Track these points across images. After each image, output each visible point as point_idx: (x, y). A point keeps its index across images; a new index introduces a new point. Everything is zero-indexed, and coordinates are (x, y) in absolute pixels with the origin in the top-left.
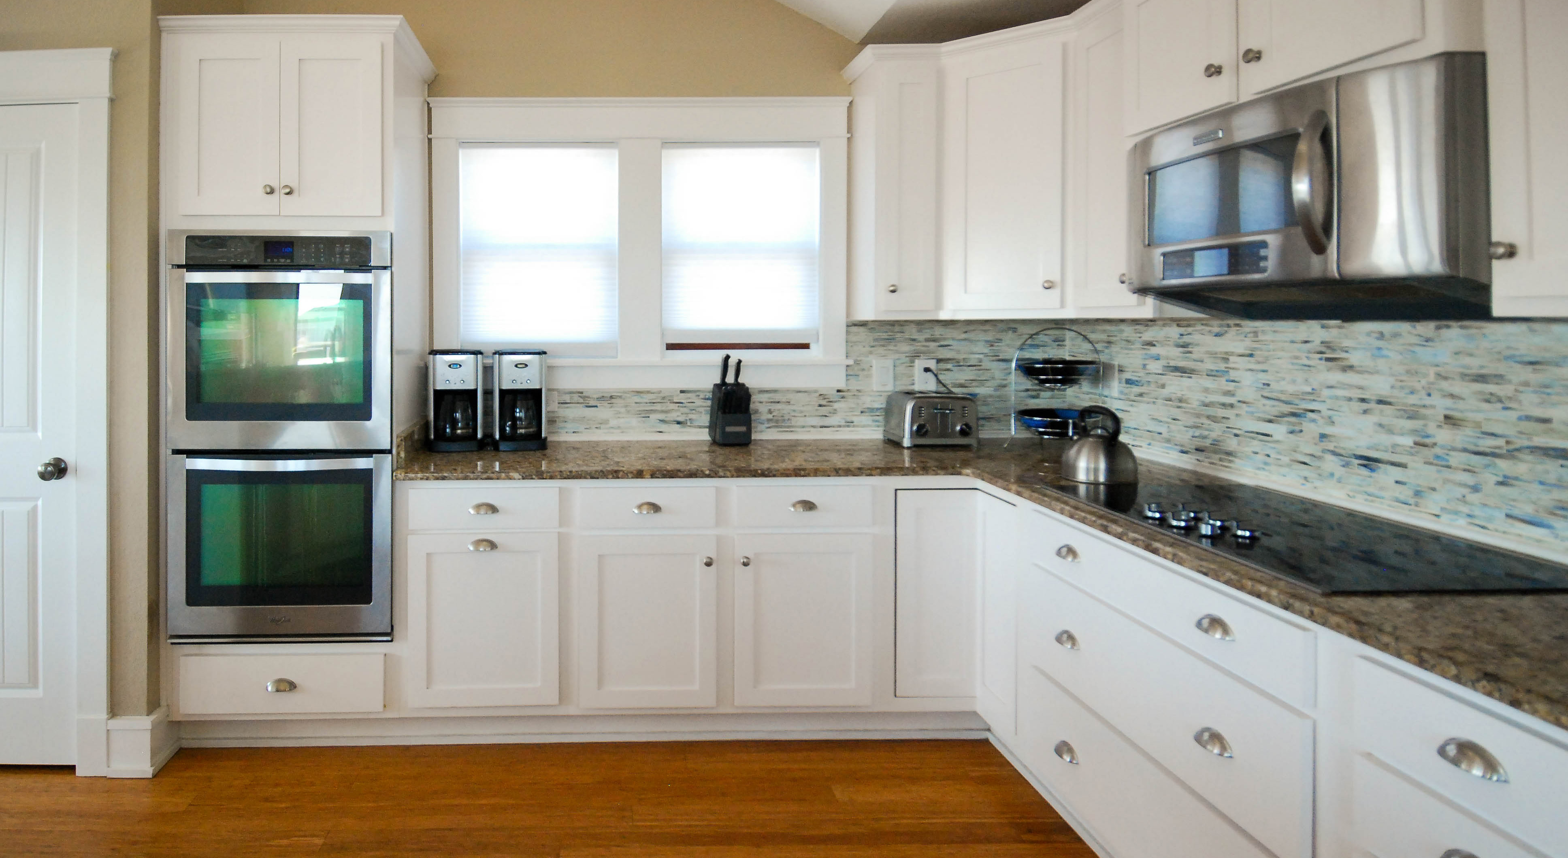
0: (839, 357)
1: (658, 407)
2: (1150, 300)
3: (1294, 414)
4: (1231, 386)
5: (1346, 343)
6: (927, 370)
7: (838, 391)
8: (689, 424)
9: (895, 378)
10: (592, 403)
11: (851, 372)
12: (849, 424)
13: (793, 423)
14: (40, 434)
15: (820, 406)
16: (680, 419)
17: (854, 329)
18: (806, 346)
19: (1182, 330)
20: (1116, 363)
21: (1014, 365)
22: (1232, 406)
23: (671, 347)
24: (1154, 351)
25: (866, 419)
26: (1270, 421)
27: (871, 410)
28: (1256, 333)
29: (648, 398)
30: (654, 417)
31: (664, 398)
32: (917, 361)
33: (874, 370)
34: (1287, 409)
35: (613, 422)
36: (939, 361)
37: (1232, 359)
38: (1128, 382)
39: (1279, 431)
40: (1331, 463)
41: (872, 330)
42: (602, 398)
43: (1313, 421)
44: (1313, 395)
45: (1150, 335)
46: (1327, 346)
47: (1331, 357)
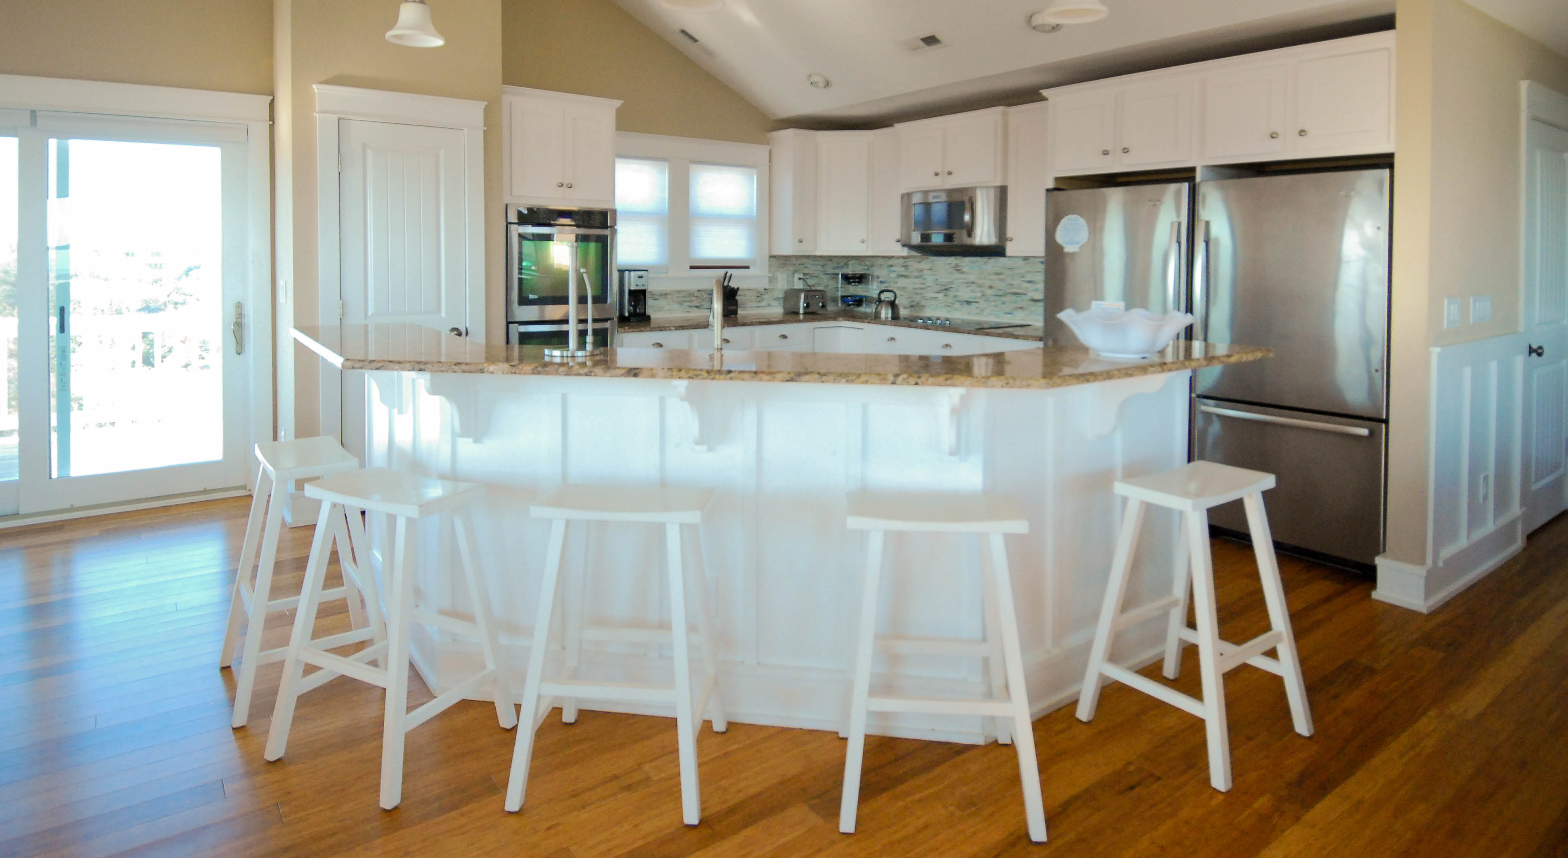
0: (765, 272)
1: (687, 299)
2: (906, 249)
3: (946, 289)
4: (924, 281)
5: (962, 264)
6: (800, 279)
7: (765, 289)
8: (701, 307)
9: (788, 283)
10: (656, 297)
11: (772, 280)
12: (769, 305)
13: (746, 306)
14: (443, 314)
15: (758, 297)
16: (698, 305)
17: (772, 259)
18: (748, 267)
19: (905, 260)
20: (875, 274)
21: (840, 276)
22: (924, 288)
23: (692, 268)
24: (893, 269)
25: (775, 303)
26: (938, 292)
27: (778, 298)
28: (933, 261)
29: (684, 294)
30: (685, 304)
31: (691, 294)
32: (796, 275)
33: (779, 279)
34: (944, 288)
35: (667, 308)
36: (804, 274)
37: (924, 271)
38: (881, 282)
39: (940, 296)
40: (957, 305)
41: (778, 259)
42: (661, 295)
43: (952, 291)
44: (951, 283)
45: (891, 262)
46: (957, 266)
47: (958, 269)
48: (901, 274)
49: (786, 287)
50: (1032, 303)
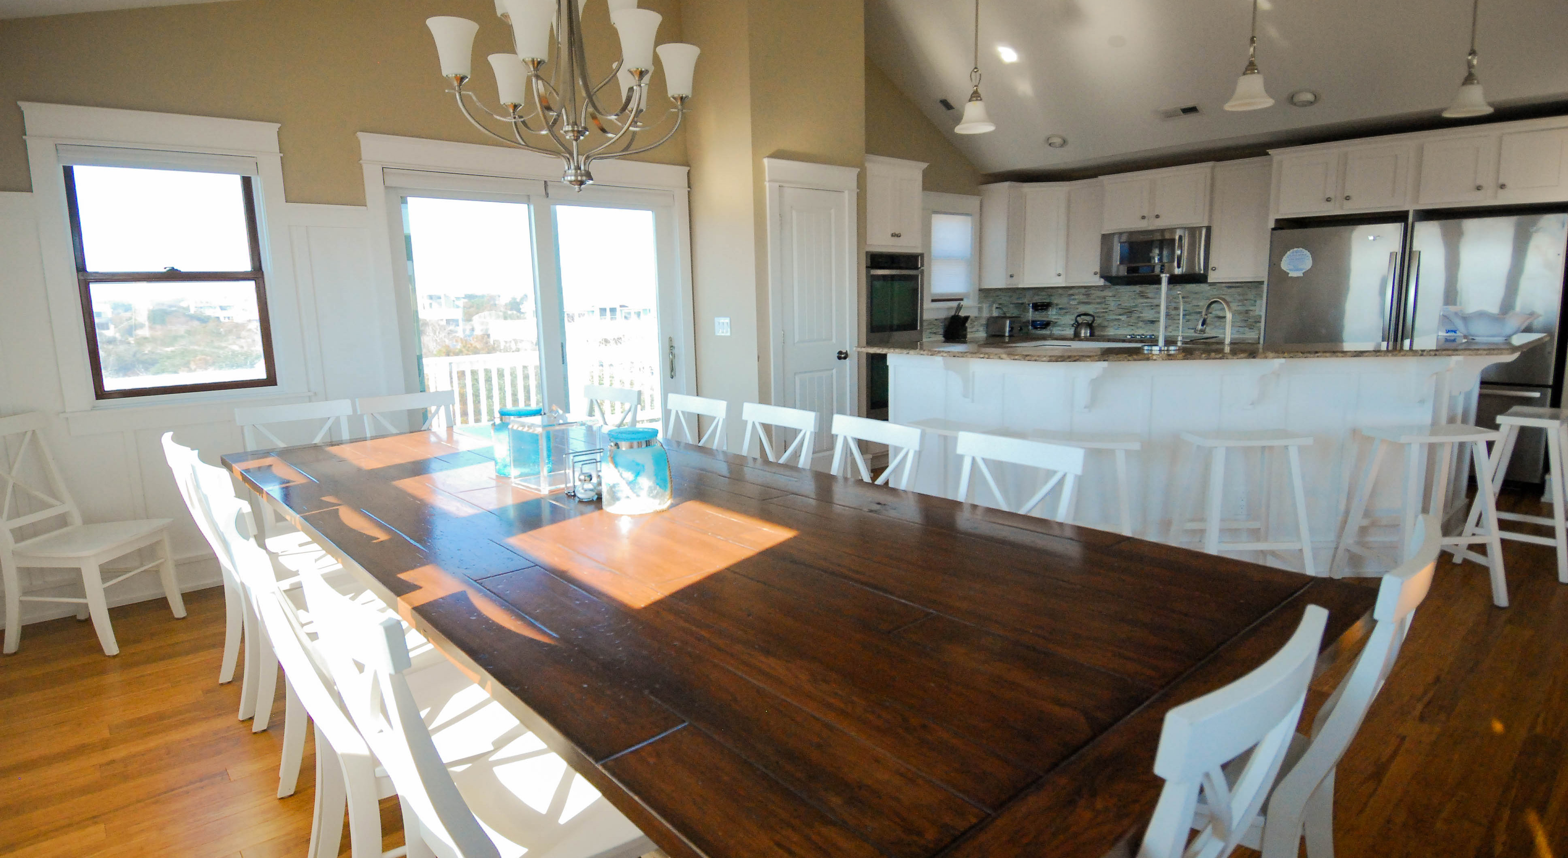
0: (977, 303)
2: (1103, 280)
4: (1107, 306)
6: (997, 308)
7: (977, 317)
8: (937, 333)
9: (988, 312)
11: (980, 309)
12: (977, 330)
14: (834, 341)
15: (974, 322)
16: (935, 331)
17: (980, 292)
18: (962, 300)
20: (1058, 302)
21: (1029, 304)
23: (933, 301)
24: (1073, 297)
25: (981, 329)
26: (1121, 315)
27: (983, 325)
30: (928, 331)
32: (994, 305)
33: (984, 309)
38: (1060, 309)
39: (1123, 318)
40: (1141, 324)
41: (983, 292)
43: (1135, 313)
44: (1136, 306)
45: (1071, 292)
46: (1141, 292)
47: (1142, 295)
48: (1081, 301)
49: (988, 315)
50: (1216, 319)
